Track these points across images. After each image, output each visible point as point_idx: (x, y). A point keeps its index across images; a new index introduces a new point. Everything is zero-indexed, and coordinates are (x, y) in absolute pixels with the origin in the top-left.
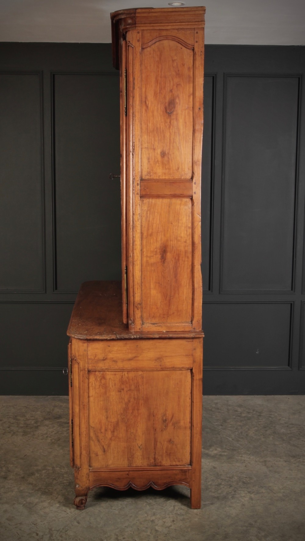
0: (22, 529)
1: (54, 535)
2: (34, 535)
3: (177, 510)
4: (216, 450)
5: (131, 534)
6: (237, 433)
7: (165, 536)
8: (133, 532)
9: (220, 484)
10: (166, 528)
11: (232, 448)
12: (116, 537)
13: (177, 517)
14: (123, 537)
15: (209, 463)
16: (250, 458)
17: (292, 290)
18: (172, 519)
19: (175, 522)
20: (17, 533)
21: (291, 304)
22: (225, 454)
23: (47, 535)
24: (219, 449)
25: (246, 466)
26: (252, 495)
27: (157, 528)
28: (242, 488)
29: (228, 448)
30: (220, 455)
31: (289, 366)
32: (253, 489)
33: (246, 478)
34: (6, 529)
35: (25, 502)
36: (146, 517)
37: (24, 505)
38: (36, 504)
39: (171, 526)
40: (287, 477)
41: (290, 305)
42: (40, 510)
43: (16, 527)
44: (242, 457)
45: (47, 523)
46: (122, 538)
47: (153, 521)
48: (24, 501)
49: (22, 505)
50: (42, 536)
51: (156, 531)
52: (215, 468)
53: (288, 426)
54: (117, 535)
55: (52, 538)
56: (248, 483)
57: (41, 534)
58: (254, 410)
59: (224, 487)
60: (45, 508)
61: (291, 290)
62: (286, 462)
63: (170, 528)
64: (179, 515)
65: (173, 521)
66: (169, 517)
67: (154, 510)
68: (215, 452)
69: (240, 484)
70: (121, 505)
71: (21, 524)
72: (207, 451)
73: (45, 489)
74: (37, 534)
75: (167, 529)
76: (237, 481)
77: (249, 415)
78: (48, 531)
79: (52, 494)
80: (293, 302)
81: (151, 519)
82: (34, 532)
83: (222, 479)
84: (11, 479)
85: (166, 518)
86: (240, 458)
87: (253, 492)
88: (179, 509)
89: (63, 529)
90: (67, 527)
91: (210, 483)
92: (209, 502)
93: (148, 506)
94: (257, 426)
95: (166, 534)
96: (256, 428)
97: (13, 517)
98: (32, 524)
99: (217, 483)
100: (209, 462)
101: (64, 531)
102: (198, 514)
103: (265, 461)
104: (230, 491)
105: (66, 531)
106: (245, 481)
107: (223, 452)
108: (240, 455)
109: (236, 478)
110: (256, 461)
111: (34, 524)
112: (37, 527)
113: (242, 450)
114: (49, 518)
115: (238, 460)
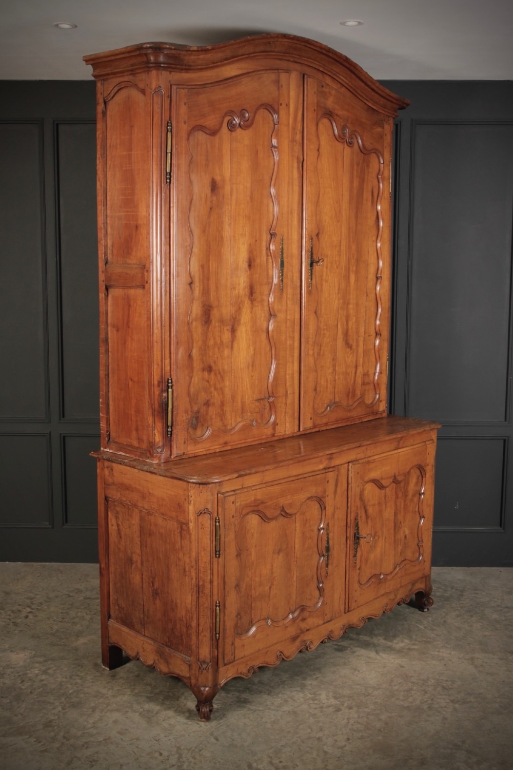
0: (140, 746)
1: (184, 756)
2: (157, 755)
3: (353, 725)
4: (402, 642)
5: (290, 755)
6: (430, 619)
7: (337, 761)
8: (293, 754)
9: (411, 690)
10: (339, 748)
11: (424, 639)
12: (269, 760)
13: (353, 734)
14: (280, 760)
15: (393, 660)
16: (450, 654)
17: (506, 420)
18: (346, 737)
19: (350, 741)
20: (133, 751)
21: (505, 440)
22: (416, 647)
23: (173, 755)
24: (407, 641)
25: (445, 665)
26: (457, 706)
27: (326, 748)
28: (441, 695)
29: (420, 640)
30: (409, 649)
31: (501, 526)
32: (458, 697)
33: (447, 681)
34: (117, 747)
35: (141, 710)
36: (310, 733)
37: (140, 713)
38: (157, 713)
39: (345, 746)
40: (504, 681)
41: (503, 441)
42: (163, 720)
43: (131, 744)
44: (439, 651)
45: (174, 738)
46: (277, 761)
47: (319, 739)
48: (141, 708)
49: (138, 713)
50: (168, 756)
51: (326, 753)
52: (402, 667)
53: (501, 610)
54: (271, 757)
55: (181, 759)
56: (450, 688)
57: (165, 754)
58: (452, 588)
59: (416, 694)
60: (169, 718)
61: (504, 420)
62: (501, 659)
63: (345, 749)
64: (355, 731)
65: (348, 739)
66: (342, 734)
67: (321, 724)
68: (402, 645)
69: (439, 689)
70: (274, 715)
71: (137, 739)
72: (389, 644)
73: (168, 692)
74: (161, 754)
75: (340, 750)
76: (435, 685)
77: (447, 595)
78: (175, 749)
79: (178, 700)
80: (506, 438)
81: (317, 737)
82: (156, 751)
83: (413, 683)
84: (121, 678)
85: (337, 735)
86: (437, 653)
87: (458, 701)
88: (355, 722)
89: (196, 747)
90: (201, 745)
91: (396, 688)
92: (396, 714)
93: (311, 718)
94: (458, 610)
95: (339, 758)
96: (457, 613)
97: (127, 730)
98: (152, 739)
99: (406, 688)
100: (393, 658)
101: (197, 750)
102: (382, 730)
103: (472, 659)
104: (425, 700)
105: (201, 750)
106: (445, 685)
107: (413, 644)
108: (437, 650)
109: (433, 681)
110: (459, 658)
111: (156, 740)
112: (159, 744)
113: (439, 643)
114: (176, 732)
115: (433, 657)
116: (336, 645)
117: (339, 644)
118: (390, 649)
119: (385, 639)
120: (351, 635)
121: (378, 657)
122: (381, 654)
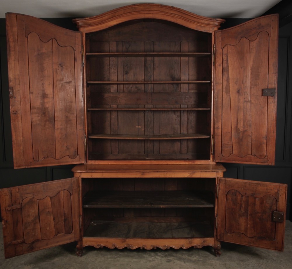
4: (195, 257)
11: (205, 256)
16: (216, 262)
22: (201, 259)
24: (197, 257)
25: (214, 268)
29: (203, 256)
30: (198, 260)
44: (211, 261)
62: (238, 264)
68: (195, 258)
72: (190, 258)
86: (210, 262)
103: (225, 264)
107: (200, 258)
108: (210, 260)
110: (220, 264)
113: (211, 257)
115: (209, 264)
116: (167, 259)
117: (168, 259)
118: (190, 261)
119: (188, 256)
120: (173, 254)
121: (185, 265)
122: (186, 263)
